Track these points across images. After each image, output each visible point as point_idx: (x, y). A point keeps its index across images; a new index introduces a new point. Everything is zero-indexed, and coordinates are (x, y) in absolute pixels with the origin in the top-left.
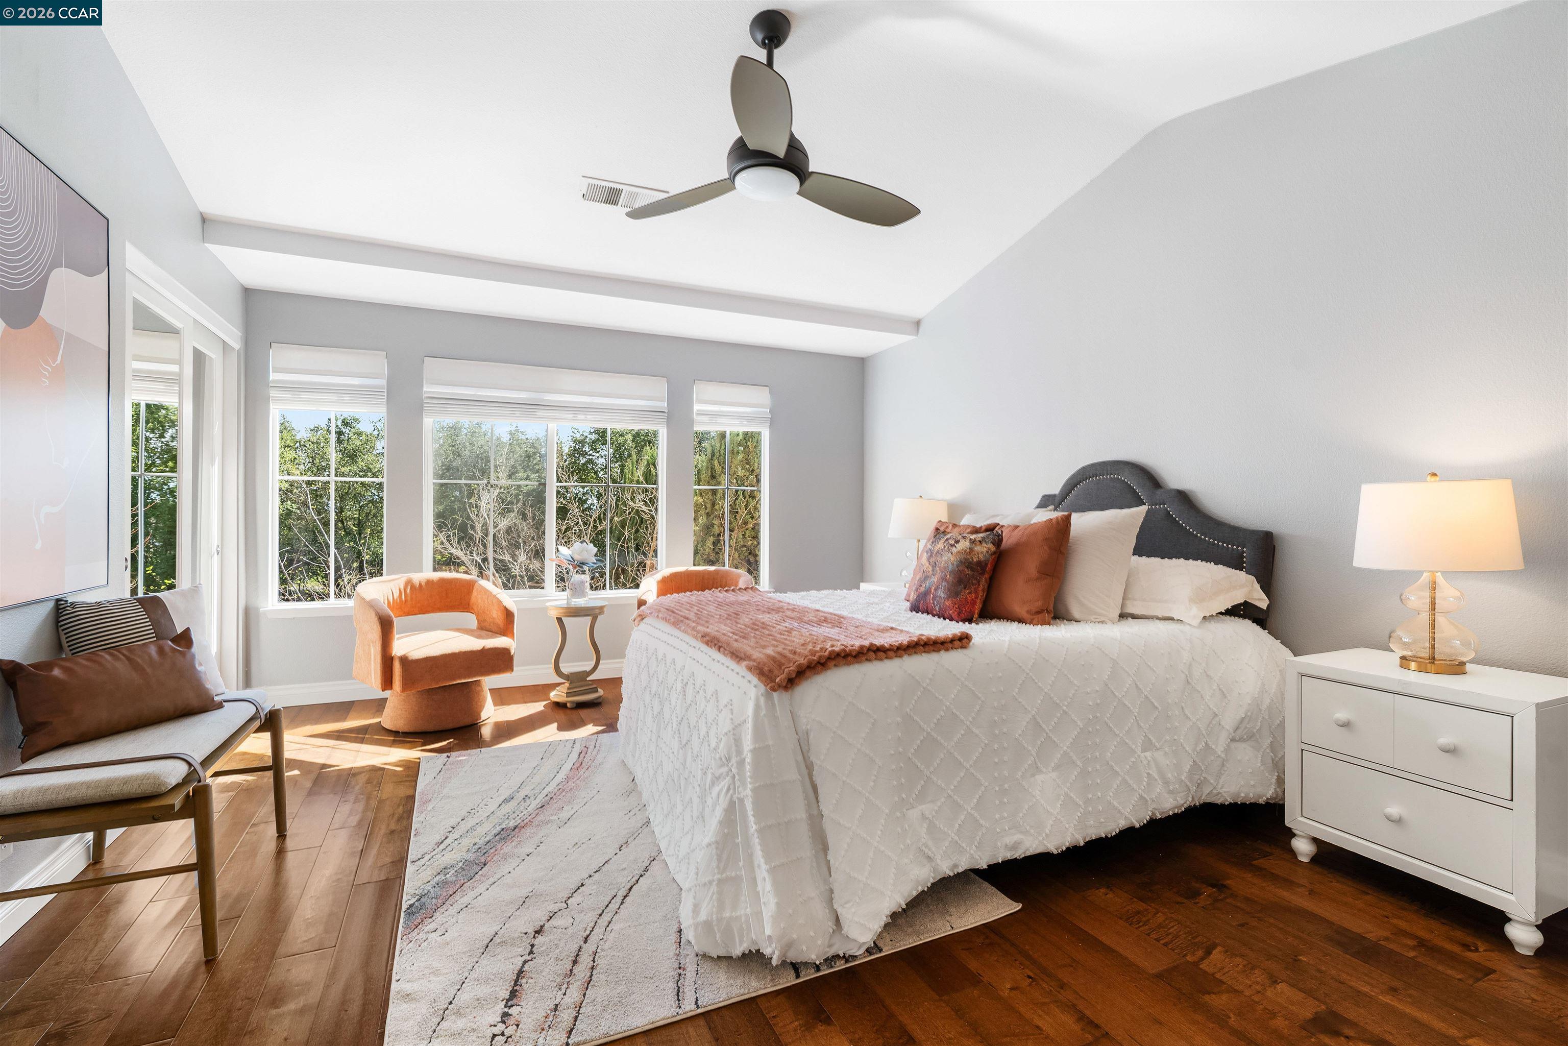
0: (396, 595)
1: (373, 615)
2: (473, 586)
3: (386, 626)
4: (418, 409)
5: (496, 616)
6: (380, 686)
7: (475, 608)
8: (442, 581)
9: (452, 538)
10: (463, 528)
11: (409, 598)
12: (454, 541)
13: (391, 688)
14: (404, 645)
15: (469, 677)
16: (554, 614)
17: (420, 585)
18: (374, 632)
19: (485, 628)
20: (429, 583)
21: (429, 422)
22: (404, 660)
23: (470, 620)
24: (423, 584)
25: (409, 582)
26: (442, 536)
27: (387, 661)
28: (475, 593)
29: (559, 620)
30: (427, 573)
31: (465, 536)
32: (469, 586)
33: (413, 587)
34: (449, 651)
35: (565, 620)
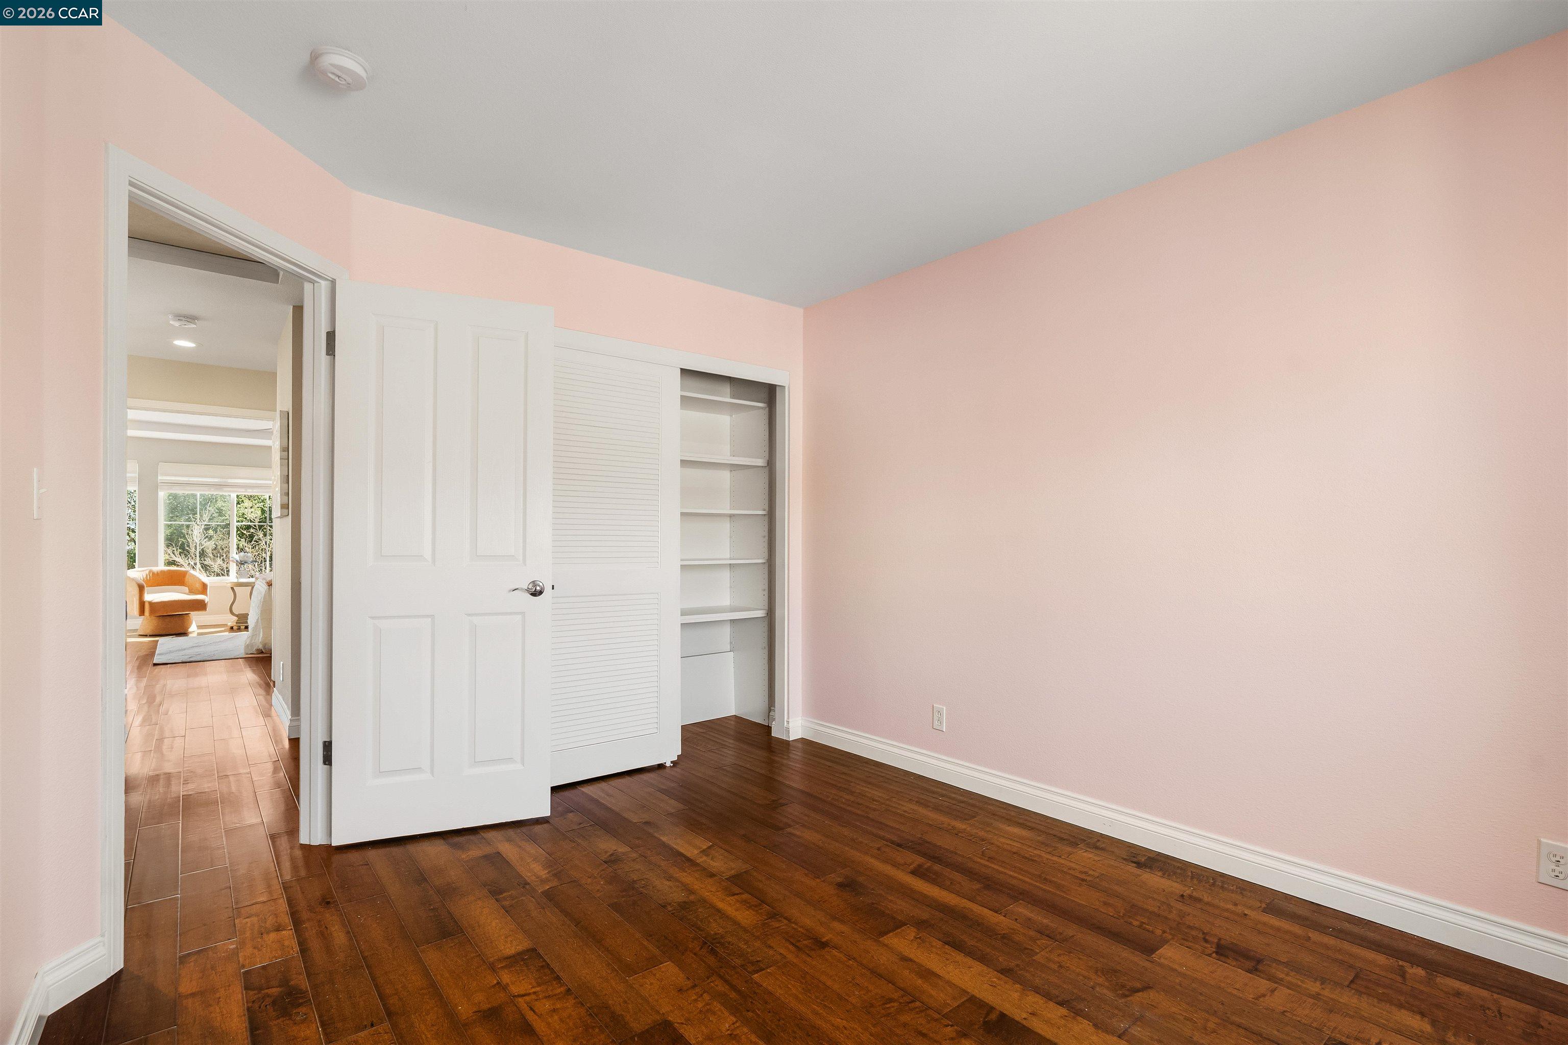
0: (145, 576)
1: (135, 583)
2: (186, 573)
3: (141, 588)
4: (155, 488)
5: (198, 586)
6: (138, 614)
7: (187, 583)
8: (170, 571)
9: (175, 552)
10: (182, 547)
11: (151, 579)
12: (177, 553)
13: (144, 615)
14: (149, 597)
15: (183, 611)
16: (230, 585)
17: (157, 573)
18: (136, 591)
19: (191, 592)
20: (163, 572)
21: (162, 495)
22: (150, 603)
23: (186, 589)
24: (159, 572)
25: (150, 571)
26: (169, 551)
27: (142, 604)
28: (187, 577)
29: (232, 588)
30: (161, 567)
31: (184, 550)
32: (184, 574)
33: (153, 574)
34: (173, 599)
35: (235, 588)
